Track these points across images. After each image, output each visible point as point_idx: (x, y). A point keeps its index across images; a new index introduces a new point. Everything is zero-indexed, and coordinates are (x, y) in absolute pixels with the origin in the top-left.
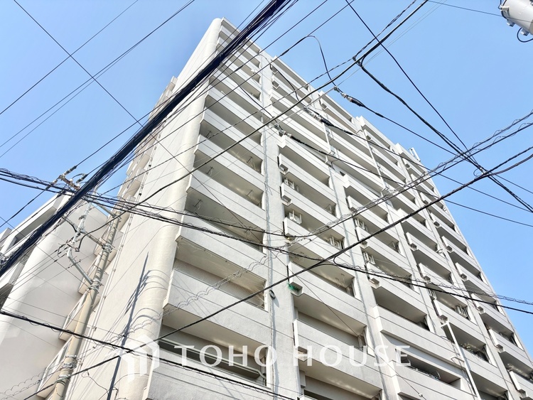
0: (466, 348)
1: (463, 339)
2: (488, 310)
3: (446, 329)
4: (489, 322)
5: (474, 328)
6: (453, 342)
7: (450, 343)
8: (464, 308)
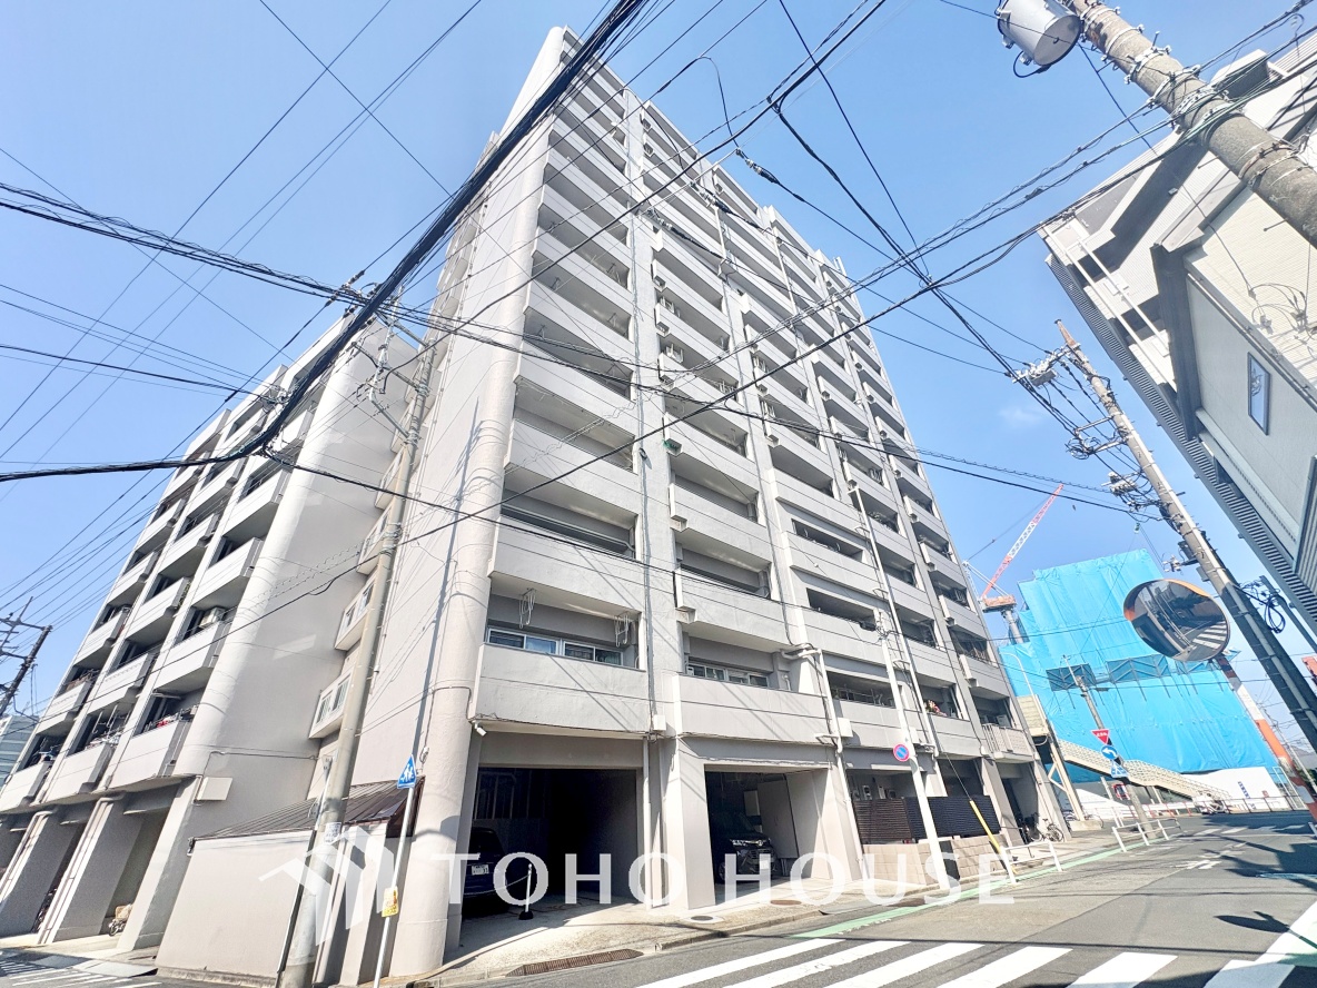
0: (873, 518)
1: (872, 507)
2: (907, 474)
3: (853, 496)
4: (905, 488)
5: (887, 494)
6: (860, 510)
7: (856, 512)
8: (879, 472)
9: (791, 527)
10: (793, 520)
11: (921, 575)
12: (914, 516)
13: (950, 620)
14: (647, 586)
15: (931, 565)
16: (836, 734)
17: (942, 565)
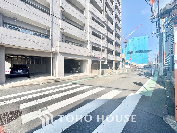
0: (109, 20)
1: (109, 18)
2: (118, 14)
3: (106, 15)
5: (113, 17)
6: (106, 18)
9: (91, 18)
10: (92, 16)
11: (114, 33)
12: (116, 22)
13: (116, 41)
14: (52, 22)
15: (116, 32)
16: (91, 55)
17: (118, 32)
